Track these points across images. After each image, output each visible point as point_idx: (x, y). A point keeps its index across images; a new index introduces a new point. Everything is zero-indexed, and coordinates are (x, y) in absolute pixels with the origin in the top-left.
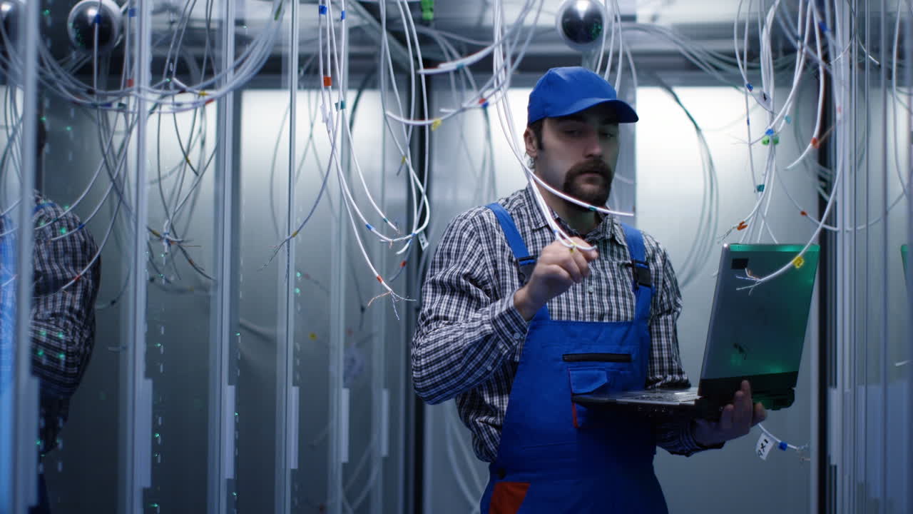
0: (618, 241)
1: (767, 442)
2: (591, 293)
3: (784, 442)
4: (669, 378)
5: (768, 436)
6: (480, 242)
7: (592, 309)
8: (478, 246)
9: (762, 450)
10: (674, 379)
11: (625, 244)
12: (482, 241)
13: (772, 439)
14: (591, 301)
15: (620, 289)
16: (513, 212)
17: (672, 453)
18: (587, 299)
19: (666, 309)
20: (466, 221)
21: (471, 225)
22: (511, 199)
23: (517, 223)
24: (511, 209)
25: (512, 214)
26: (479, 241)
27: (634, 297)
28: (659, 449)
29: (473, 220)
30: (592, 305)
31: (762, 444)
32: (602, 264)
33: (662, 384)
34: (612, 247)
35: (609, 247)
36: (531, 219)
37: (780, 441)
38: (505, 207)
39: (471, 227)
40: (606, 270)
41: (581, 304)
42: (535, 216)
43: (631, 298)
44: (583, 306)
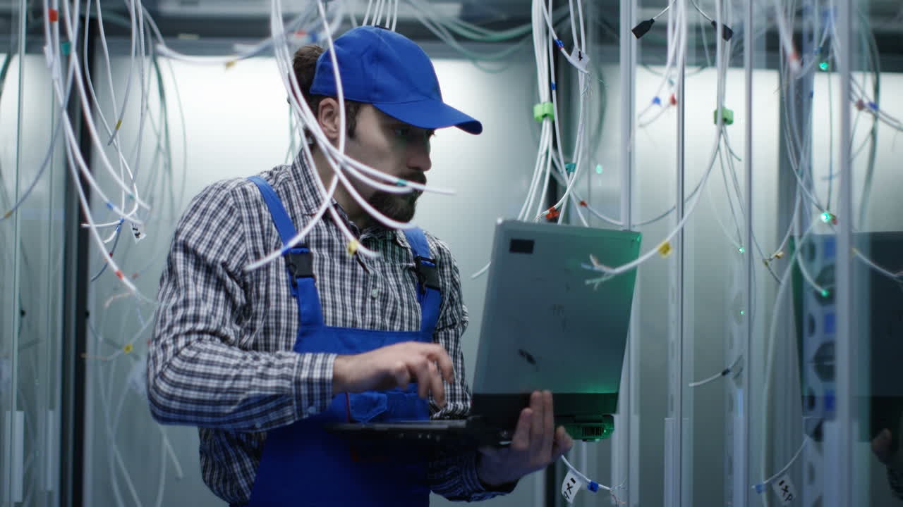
0: (400, 242)
1: (574, 481)
2: (373, 299)
3: (595, 482)
4: (450, 407)
5: (575, 474)
6: (242, 222)
7: (373, 319)
8: (239, 225)
9: (568, 492)
10: (456, 408)
11: (408, 245)
12: (244, 220)
13: (580, 478)
14: (373, 309)
15: (405, 299)
16: (279, 189)
17: (451, 499)
18: (368, 306)
19: (448, 324)
20: (224, 192)
21: (231, 199)
22: (275, 172)
23: (285, 204)
24: (277, 185)
25: (278, 192)
26: (240, 220)
27: (419, 309)
28: (432, 496)
29: (233, 193)
30: (373, 313)
31: (568, 485)
32: (383, 266)
33: (441, 414)
34: (393, 248)
35: (389, 248)
36: (301, 202)
37: (590, 481)
38: (269, 182)
39: (231, 202)
40: (388, 274)
41: (360, 311)
42: (306, 199)
43: (416, 311)
44: (363, 314)
